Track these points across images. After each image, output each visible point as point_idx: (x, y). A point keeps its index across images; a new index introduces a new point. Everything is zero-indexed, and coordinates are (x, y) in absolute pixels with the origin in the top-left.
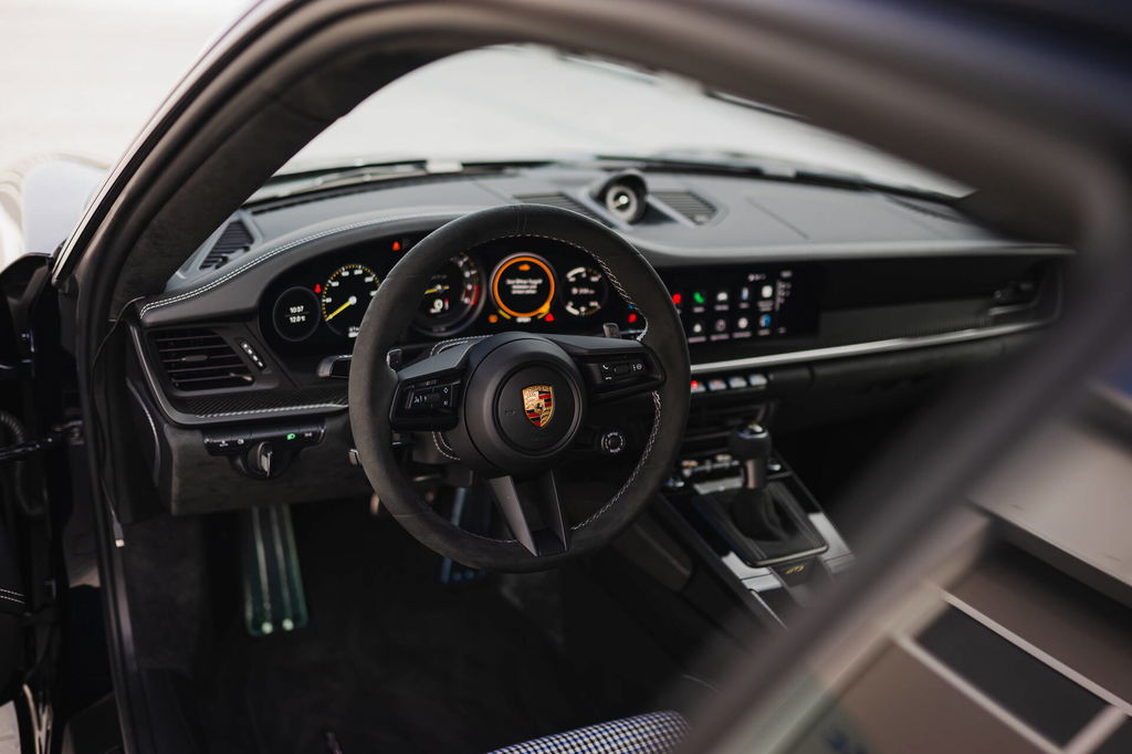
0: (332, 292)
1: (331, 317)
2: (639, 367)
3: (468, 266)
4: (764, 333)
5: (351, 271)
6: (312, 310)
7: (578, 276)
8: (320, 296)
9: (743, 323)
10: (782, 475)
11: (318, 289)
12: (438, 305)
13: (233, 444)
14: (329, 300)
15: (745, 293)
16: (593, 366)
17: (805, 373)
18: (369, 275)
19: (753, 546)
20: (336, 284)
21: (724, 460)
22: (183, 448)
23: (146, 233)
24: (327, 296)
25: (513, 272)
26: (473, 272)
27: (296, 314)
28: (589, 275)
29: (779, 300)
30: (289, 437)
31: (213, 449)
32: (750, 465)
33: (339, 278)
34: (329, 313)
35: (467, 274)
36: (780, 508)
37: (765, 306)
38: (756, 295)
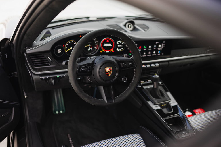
0: (67, 46)
1: (67, 51)
2: (131, 64)
3: (96, 41)
4: (159, 54)
5: (71, 42)
6: (63, 50)
7: (119, 43)
8: (64, 47)
9: (154, 52)
10: (162, 84)
11: (64, 45)
12: (90, 49)
13: (46, 78)
14: (66, 48)
15: (155, 46)
16: (121, 63)
17: (167, 63)
18: (75, 43)
19: (155, 100)
20: (68, 44)
21: (150, 81)
22: (36, 79)
23: (26, 35)
24: (66, 47)
25: (105, 42)
26: (97, 42)
27: (59, 51)
28: (121, 42)
29: (162, 48)
30: (58, 77)
31: (42, 79)
32: (155, 83)
33: (68, 43)
34: (66, 51)
35: (96, 42)
36: (161, 92)
37: (159, 49)
38: (157, 47)
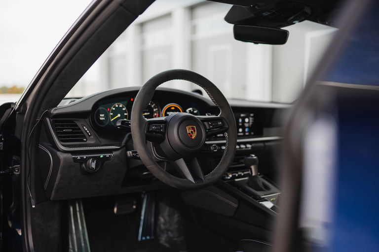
0: (113, 111)
1: (112, 120)
2: (220, 123)
3: (155, 108)
4: (247, 134)
5: (119, 105)
6: (107, 116)
7: (190, 111)
8: (109, 112)
9: (241, 130)
11: (108, 110)
13: (82, 158)
14: (112, 114)
15: (240, 120)
16: (206, 123)
17: (262, 144)
18: (124, 108)
20: (114, 109)
22: (65, 159)
24: (111, 113)
25: (169, 110)
26: (157, 109)
27: (102, 117)
28: (194, 110)
29: (251, 124)
30: (101, 157)
31: (75, 160)
32: (253, 167)
33: (115, 107)
34: (112, 118)
35: (155, 110)
37: (246, 125)
38: (244, 122)
